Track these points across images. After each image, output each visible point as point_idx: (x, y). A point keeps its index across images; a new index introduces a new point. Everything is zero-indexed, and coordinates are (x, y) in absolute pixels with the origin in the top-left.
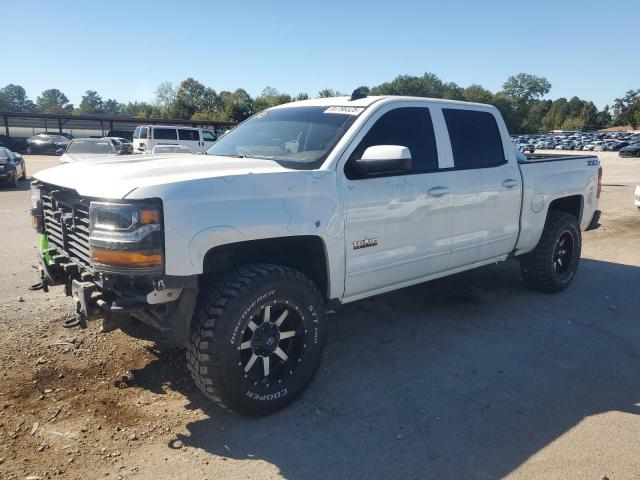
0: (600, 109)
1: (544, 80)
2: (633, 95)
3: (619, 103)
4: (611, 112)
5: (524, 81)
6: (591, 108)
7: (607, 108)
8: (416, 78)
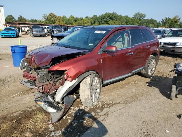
0: (158, 22)
1: (144, 14)
2: (167, 18)
3: (163, 20)
4: (161, 23)
5: (139, 14)
6: (156, 21)
7: (160, 22)
8: (110, 13)
